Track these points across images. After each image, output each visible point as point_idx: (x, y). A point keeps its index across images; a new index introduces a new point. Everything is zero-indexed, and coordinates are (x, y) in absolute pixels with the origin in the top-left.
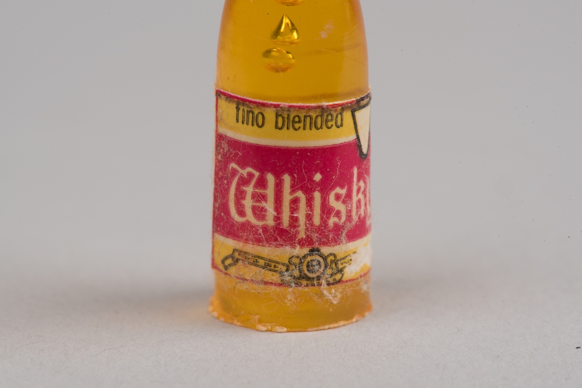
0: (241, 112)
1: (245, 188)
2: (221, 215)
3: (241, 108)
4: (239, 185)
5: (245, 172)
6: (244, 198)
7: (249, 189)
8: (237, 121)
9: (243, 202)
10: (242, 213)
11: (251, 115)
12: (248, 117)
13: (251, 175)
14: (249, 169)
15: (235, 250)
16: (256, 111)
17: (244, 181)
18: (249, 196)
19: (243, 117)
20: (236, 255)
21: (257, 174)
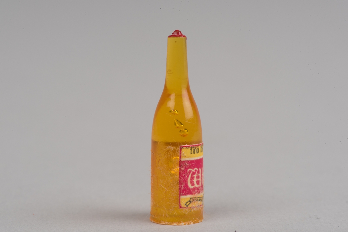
0: (192, 150)
1: (194, 176)
2: (184, 188)
3: (192, 149)
4: (192, 175)
5: (194, 170)
6: (194, 179)
7: (195, 176)
8: (191, 153)
9: (193, 181)
10: (193, 184)
11: (196, 150)
12: (195, 151)
13: (196, 170)
14: (195, 169)
15: (191, 199)
16: (197, 148)
17: (194, 173)
18: (195, 178)
19: (193, 151)
20: (191, 200)
21: (197, 169)
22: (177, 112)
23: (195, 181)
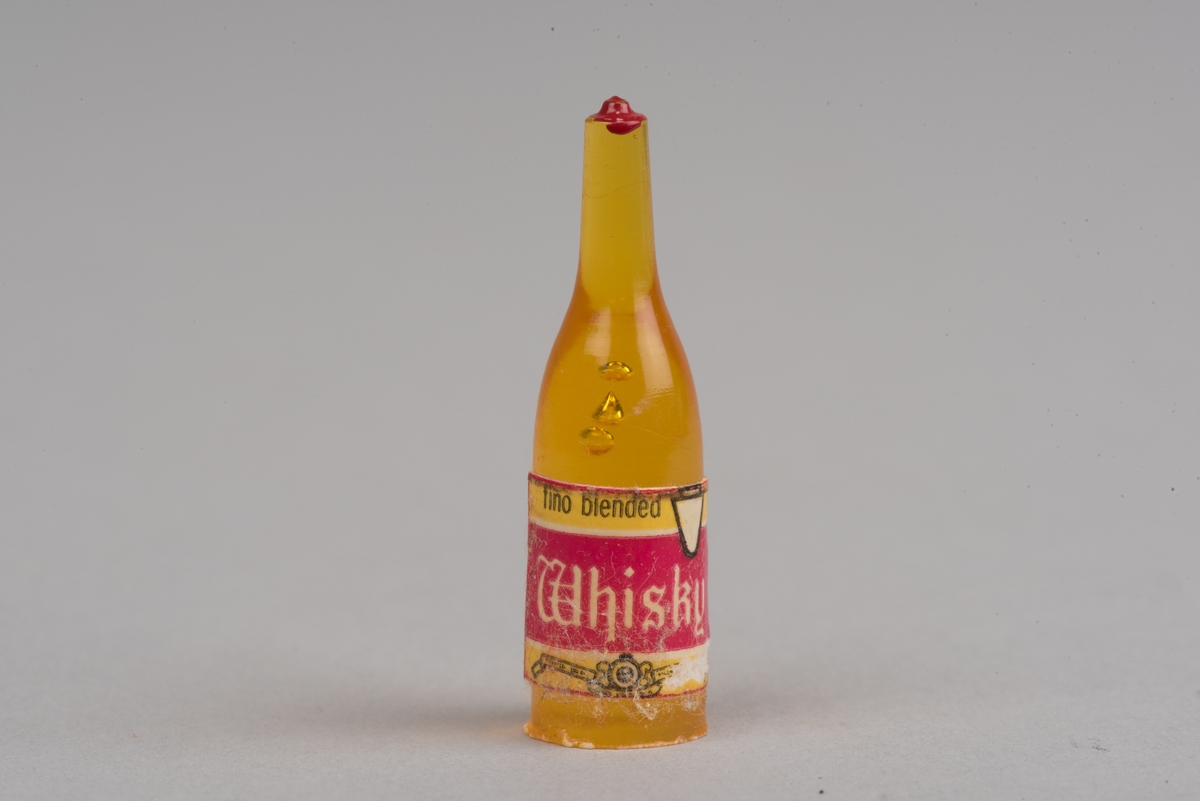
0: (548, 495)
1: (552, 583)
3: (549, 491)
4: (546, 580)
5: (551, 564)
6: (551, 595)
7: (556, 584)
8: (545, 506)
9: (551, 600)
10: (549, 612)
11: (557, 499)
12: (555, 502)
13: (557, 568)
14: (556, 561)
15: (543, 655)
16: (563, 495)
17: (552, 575)
18: (555, 593)
19: (550, 502)
20: (544, 660)
21: (563, 566)
22: (627, 370)
23: (555, 600)
